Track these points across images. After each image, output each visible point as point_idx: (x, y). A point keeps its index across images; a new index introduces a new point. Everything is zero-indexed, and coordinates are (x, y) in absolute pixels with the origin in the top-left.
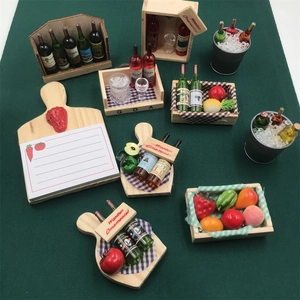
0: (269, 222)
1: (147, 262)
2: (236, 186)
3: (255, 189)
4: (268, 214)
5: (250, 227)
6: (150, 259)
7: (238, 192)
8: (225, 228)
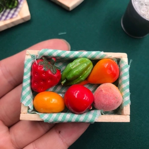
0: (127, 109)
1: (7, 17)
2: (94, 54)
3: (119, 60)
4: (128, 98)
5: (98, 112)
6: (10, 15)
7: (95, 61)
8: (66, 110)
